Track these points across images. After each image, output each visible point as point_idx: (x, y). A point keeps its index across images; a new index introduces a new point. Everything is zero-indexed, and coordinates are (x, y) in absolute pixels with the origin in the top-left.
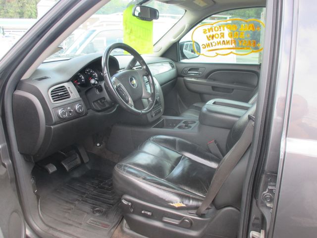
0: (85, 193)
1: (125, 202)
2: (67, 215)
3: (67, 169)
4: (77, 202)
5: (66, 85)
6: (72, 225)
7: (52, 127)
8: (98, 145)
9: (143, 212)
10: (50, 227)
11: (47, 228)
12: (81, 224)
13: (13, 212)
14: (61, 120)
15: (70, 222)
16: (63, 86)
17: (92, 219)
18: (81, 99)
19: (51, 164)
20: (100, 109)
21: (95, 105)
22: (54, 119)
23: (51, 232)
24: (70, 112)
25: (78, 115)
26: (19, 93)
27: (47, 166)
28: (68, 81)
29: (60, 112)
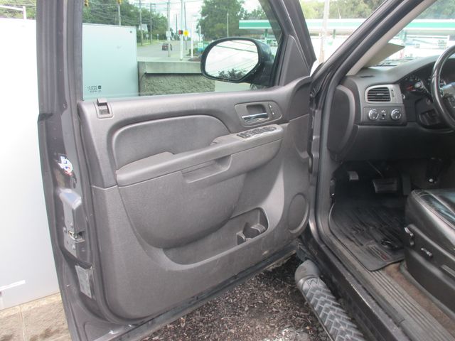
0: (386, 224)
1: (406, 230)
2: (354, 232)
3: (376, 190)
4: (371, 228)
5: (390, 87)
6: (352, 241)
7: (359, 127)
8: (431, 180)
9: (422, 249)
10: (333, 234)
11: (330, 233)
12: (362, 245)
13: (299, 194)
14: (370, 122)
15: (353, 239)
16: (386, 88)
17: (376, 246)
18: (402, 105)
19: (355, 172)
20: (428, 124)
21: (422, 117)
22: (363, 118)
23: (332, 238)
24: (383, 116)
25: (392, 122)
26: (341, 88)
27: (350, 172)
28: (394, 83)
29: (371, 112)
